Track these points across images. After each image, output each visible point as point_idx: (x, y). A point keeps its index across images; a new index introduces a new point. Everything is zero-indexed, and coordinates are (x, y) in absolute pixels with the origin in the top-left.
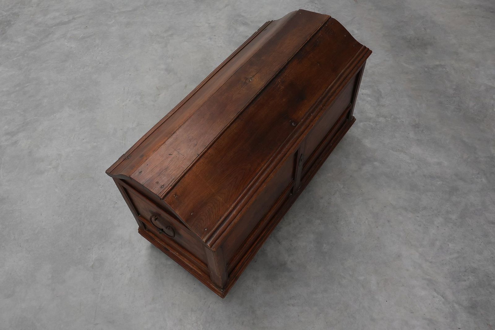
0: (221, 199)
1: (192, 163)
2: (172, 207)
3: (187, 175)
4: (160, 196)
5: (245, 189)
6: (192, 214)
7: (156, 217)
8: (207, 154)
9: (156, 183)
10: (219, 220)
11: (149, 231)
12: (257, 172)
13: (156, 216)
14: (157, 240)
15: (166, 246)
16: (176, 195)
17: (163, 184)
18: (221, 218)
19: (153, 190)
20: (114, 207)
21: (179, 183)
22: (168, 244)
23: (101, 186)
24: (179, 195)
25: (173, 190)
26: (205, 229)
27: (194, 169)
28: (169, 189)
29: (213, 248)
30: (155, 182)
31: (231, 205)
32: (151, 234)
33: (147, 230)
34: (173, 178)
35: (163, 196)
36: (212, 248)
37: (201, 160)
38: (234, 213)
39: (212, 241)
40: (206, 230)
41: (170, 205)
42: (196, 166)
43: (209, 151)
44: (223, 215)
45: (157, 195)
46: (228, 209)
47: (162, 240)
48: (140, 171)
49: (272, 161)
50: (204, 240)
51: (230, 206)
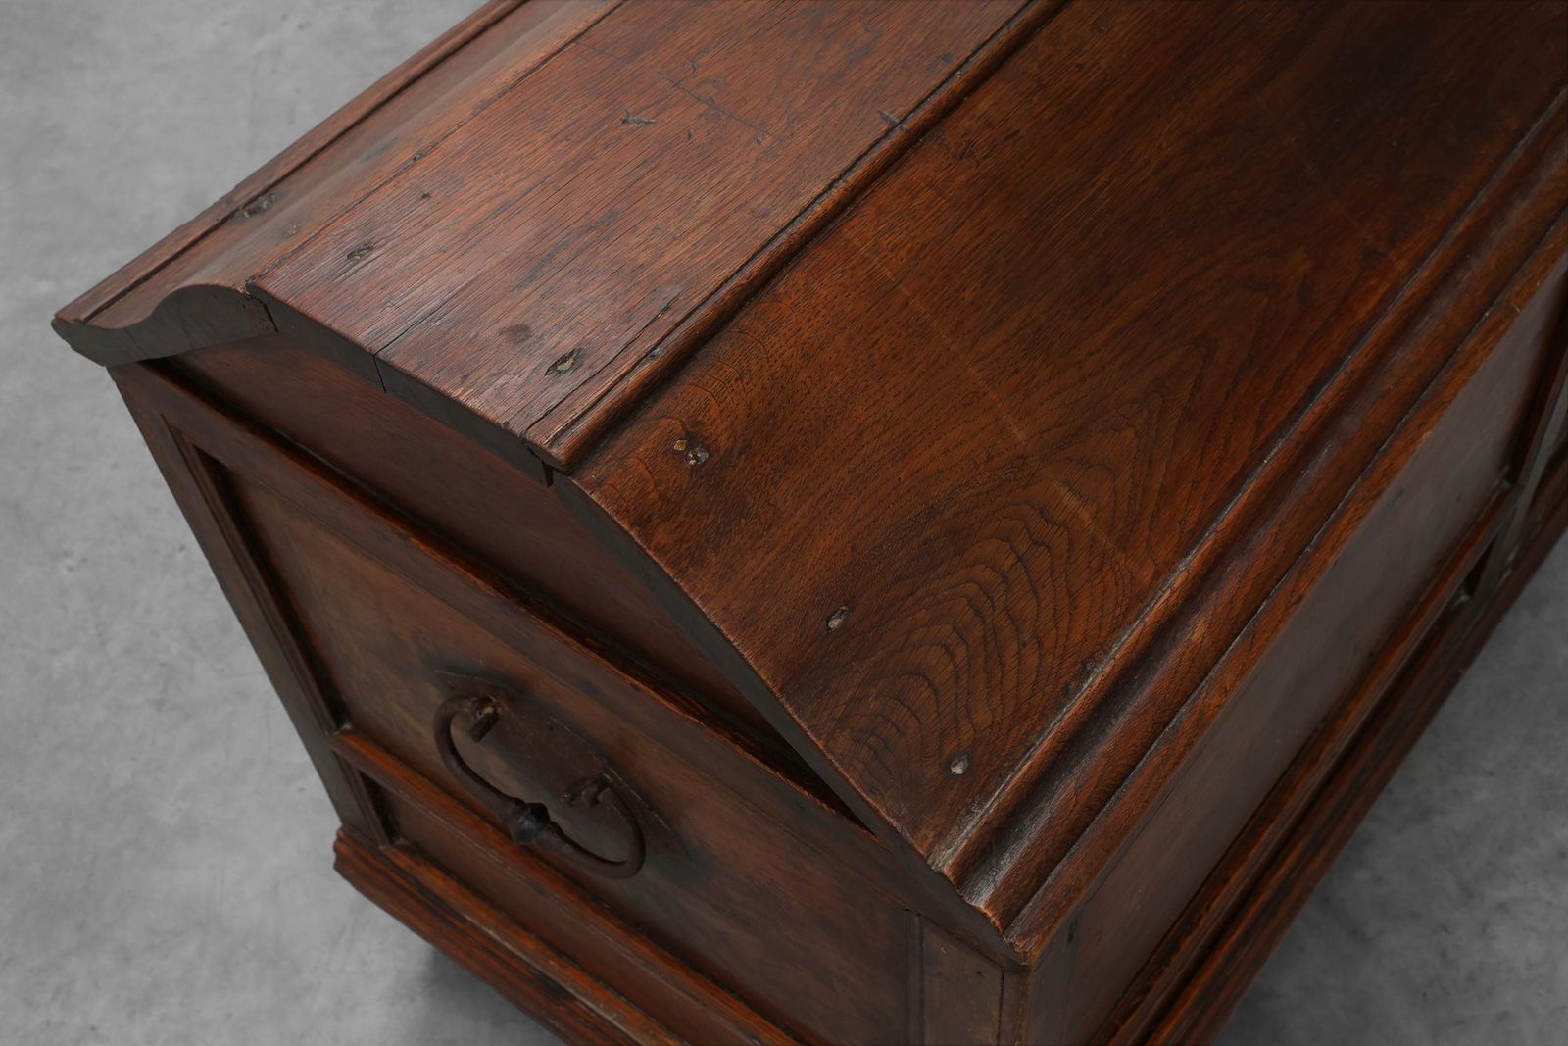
0: (1086, 516)
1: (842, 185)
2: (656, 550)
3: (796, 276)
4: (543, 441)
5: (1270, 440)
6: (835, 623)
7: (489, 710)
8: (964, 122)
9: (501, 333)
10: (1067, 693)
11: (419, 851)
12: (1363, 313)
13: (484, 701)
14: (475, 916)
15: (553, 968)
16: (692, 440)
17: (568, 343)
18: (1084, 674)
19: (479, 393)
20: (159, 705)
21: (723, 346)
22: (561, 949)
23: (69, 561)
24: (724, 441)
25: (663, 404)
26: (948, 764)
27: (857, 229)
28: (633, 379)
29: (1024, 936)
30: (496, 328)
31: (1170, 566)
32: (434, 880)
33: (401, 848)
34: (672, 291)
35: (567, 441)
36: (1012, 937)
37: (920, 169)
38: (1197, 631)
39: (1016, 870)
40: (958, 770)
41: (642, 522)
42: (869, 210)
43: (984, 103)
44: (1103, 648)
45: (518, 431)
46: (1140, 598)
47: (519, 921)
48: (353, 241)
49: (1471, 244)
50: (945, 860)
51: (1157, 575)
